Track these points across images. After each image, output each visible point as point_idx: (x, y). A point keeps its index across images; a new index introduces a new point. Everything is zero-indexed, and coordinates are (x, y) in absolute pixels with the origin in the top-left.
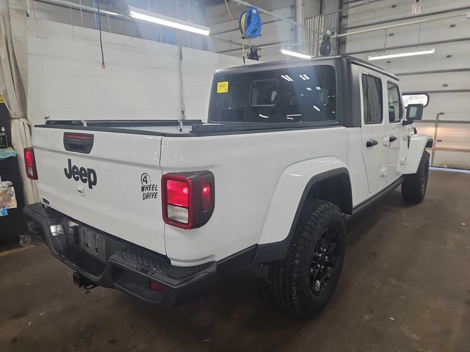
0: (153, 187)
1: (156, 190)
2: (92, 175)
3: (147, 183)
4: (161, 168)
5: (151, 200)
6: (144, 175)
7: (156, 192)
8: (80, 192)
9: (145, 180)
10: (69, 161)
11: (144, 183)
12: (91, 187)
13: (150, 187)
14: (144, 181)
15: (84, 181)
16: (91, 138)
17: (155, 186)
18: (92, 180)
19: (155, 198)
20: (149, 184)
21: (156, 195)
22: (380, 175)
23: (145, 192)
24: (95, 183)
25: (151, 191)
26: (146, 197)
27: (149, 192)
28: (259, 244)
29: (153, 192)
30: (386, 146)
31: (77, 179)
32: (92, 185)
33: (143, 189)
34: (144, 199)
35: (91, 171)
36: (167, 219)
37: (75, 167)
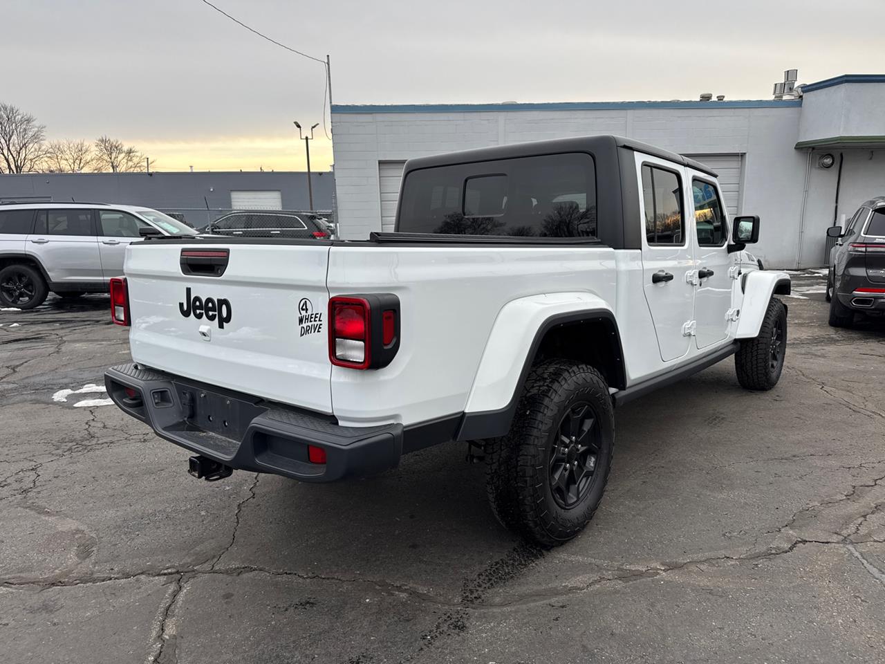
0: (316, 317)
1: (320, 320)
2: (224, 308)
3: (306, 312)
4: (328, 289)
5: (313, 335)
6: (303, 301)
7: (320, 323)
8: (204, 334)
9: (304, 307)
10: (189, 290)
11: (303, 313)
12: (221, 326)
13: (311, 318)
14: (303, 310)
15: (212, 318)
16: (225, 254)
17: (318, 316)
18: (224, 314)
19: (318, 331)
20: (309, 312)
21: (320, 328)
22: (683, 332)
23: (304, 325)
24: (228, 319)
25: (313, 323)
26: (306, 331)
27: (310, 324)
28: (466, 411)
29: (316, 323)
30: (692, 284)
31: (199, 316)
32: (224, 323)
33: (301, 321)
34: (302, 335)
35: (224, 302)
36: (336, 360)
37: (197, 299)
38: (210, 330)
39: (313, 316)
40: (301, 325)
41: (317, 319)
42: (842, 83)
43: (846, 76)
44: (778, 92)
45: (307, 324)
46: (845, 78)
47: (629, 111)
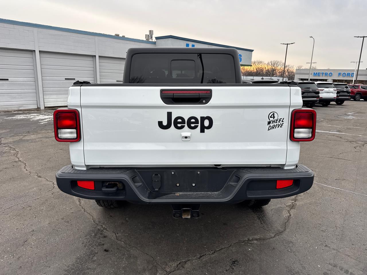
38: (191, 135)
39: (279, 120)
40: (269, 125)
41: (281, 121)
42: (169, 38)
43: (171, 36)
44: (147, 37)
45: (273, 124)
46: (170, 37)
47: (96, 37)
